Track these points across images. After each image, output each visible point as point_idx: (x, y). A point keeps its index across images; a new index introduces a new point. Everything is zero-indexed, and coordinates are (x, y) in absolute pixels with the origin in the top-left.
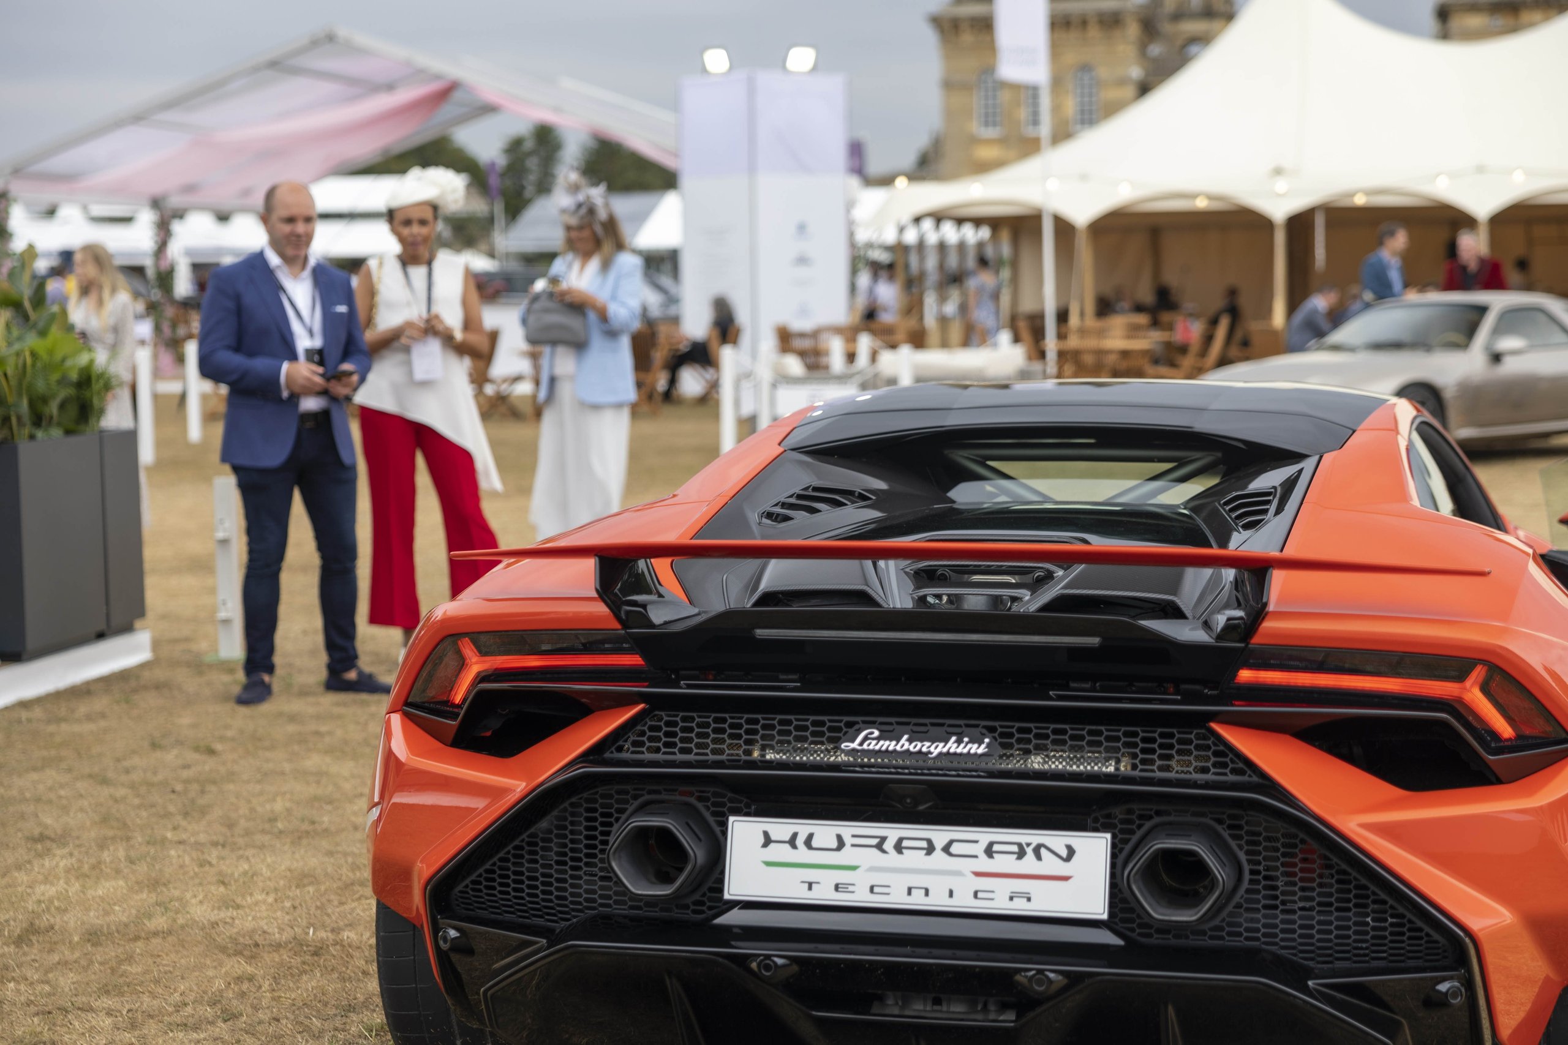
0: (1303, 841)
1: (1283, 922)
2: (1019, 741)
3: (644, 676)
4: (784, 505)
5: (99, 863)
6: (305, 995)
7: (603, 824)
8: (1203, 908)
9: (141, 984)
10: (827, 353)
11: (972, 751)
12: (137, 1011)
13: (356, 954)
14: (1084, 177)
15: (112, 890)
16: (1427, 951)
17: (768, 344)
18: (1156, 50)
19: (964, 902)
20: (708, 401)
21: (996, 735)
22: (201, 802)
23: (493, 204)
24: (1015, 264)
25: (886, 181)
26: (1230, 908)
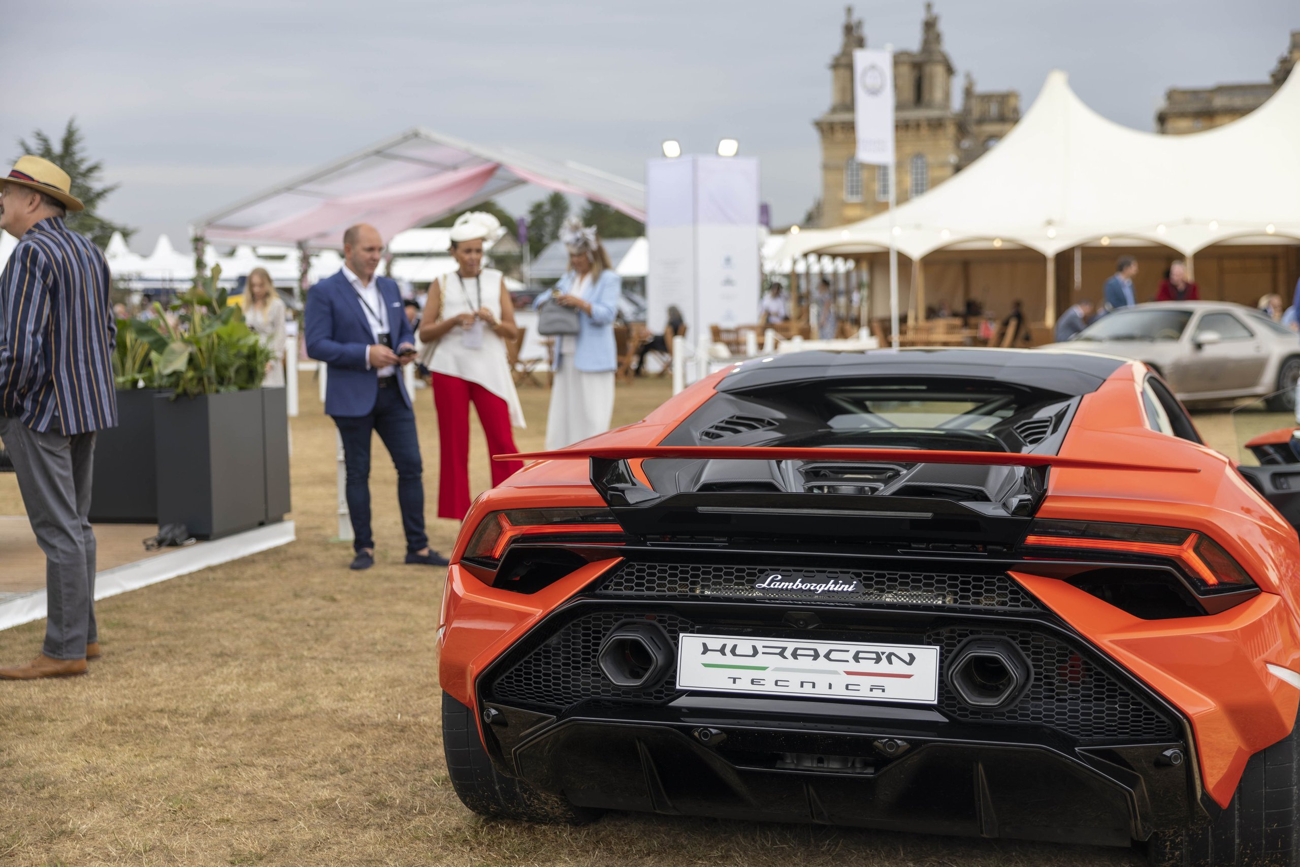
0: (1071, 653)
1: (1058, 707)
2: (877, 583)
3: (622, 539)
4: (717, 428)
5: (260, 671)
6: (395, 757)
7: (594, 638)
8: (1003, 696)
9: (286, 749)
10: (745, 343)
11: (845, 590)
12: (283, 766)
13: (429, 731)
14: (918, 227)
15: (267, 688)
16: (1157, 728)
17: (705, 336)
18: (966, 143)
19: (839, 692)
20: (665, 375)
21: (861, 579)
22: (326, 632)
23: (522, 247)
24: (871, 286)
25: (784, 231)
26: (1021, 697)
